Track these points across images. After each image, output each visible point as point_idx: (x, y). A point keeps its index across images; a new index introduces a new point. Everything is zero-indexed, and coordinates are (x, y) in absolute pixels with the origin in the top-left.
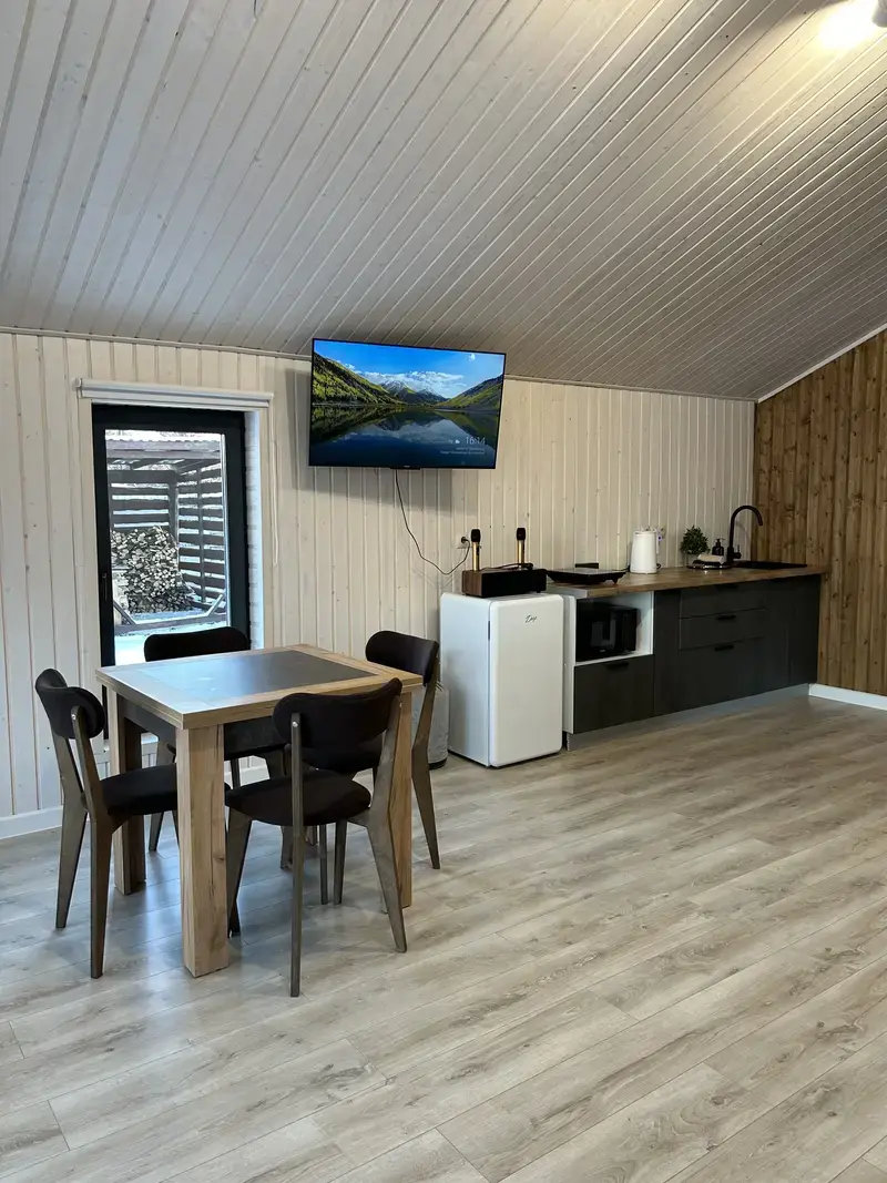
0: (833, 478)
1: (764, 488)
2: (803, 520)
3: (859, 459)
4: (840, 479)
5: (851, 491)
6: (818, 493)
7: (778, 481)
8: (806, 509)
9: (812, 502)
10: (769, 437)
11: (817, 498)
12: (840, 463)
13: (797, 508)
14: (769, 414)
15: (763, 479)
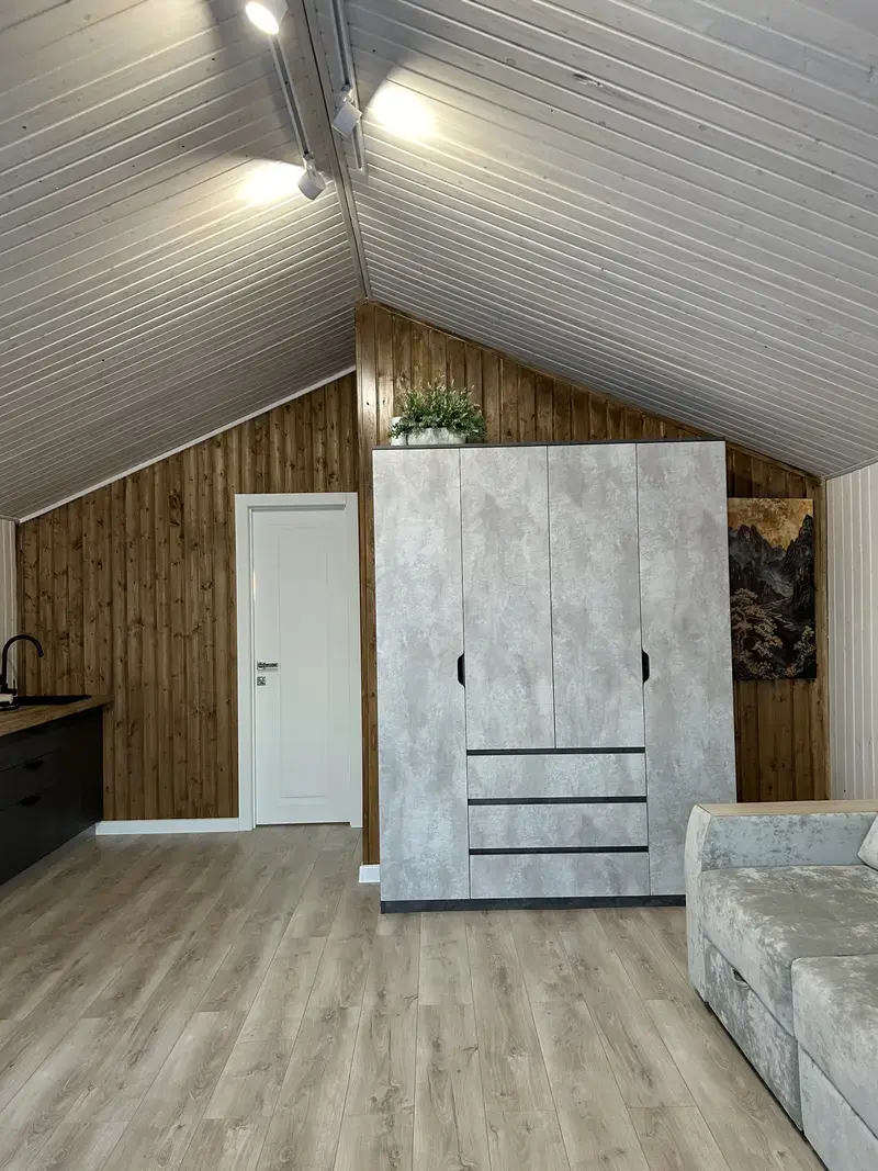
0: (110, 604)
1: (31, 615)
2: (79, 648)
3: (137, 584)
4: (118, 605)
5: (131, 616)
6: (95, 619)
7: (48, 607)
8: (82, 636)
9: (89, 630)
10: (35, 559)
11: (94, 624)
12: (117, 589)
13: (72, 635)
14: (34, 536)
15: (29, 604)
